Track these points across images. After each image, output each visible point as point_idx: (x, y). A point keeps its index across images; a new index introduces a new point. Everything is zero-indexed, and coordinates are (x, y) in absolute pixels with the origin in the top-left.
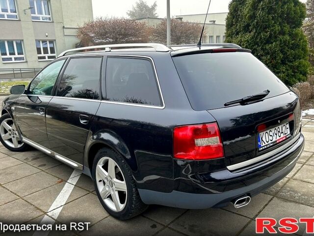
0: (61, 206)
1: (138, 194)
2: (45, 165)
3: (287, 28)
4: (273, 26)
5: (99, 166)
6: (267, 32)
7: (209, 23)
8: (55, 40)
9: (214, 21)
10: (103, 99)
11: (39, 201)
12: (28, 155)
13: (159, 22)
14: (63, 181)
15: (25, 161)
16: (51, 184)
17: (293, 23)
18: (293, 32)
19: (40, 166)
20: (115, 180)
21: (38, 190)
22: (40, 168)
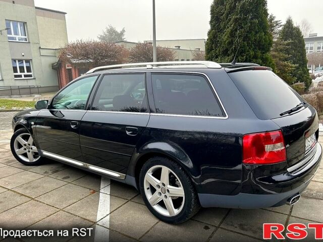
0: (107, 215)
1: (197, 198)
2: (68, 177)
3: (259, 53)
4: (249, 51)
5: (149, 174)
6: (243, 56)
7: (175, 48)
8: (31, 60)
9: (179, 47)
10: (151, 111)
11: (82, 212)
12: (46, 168)
13: (135, 46)
14: (96, 192)
15: (45, 174)
16: (85, 195)
17: (263, 49)
18: (264, 57)
19: (64, 178)
20: (169, 186)
21: (75, 201)
22: (65, 180)
